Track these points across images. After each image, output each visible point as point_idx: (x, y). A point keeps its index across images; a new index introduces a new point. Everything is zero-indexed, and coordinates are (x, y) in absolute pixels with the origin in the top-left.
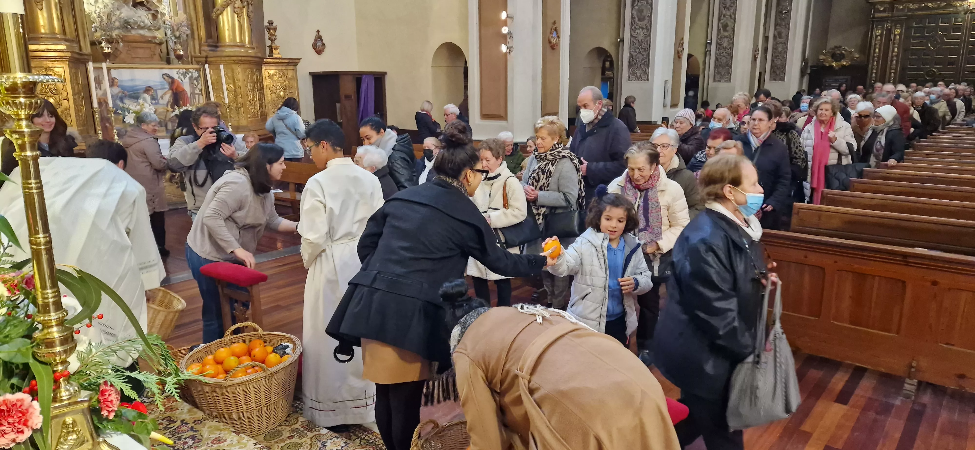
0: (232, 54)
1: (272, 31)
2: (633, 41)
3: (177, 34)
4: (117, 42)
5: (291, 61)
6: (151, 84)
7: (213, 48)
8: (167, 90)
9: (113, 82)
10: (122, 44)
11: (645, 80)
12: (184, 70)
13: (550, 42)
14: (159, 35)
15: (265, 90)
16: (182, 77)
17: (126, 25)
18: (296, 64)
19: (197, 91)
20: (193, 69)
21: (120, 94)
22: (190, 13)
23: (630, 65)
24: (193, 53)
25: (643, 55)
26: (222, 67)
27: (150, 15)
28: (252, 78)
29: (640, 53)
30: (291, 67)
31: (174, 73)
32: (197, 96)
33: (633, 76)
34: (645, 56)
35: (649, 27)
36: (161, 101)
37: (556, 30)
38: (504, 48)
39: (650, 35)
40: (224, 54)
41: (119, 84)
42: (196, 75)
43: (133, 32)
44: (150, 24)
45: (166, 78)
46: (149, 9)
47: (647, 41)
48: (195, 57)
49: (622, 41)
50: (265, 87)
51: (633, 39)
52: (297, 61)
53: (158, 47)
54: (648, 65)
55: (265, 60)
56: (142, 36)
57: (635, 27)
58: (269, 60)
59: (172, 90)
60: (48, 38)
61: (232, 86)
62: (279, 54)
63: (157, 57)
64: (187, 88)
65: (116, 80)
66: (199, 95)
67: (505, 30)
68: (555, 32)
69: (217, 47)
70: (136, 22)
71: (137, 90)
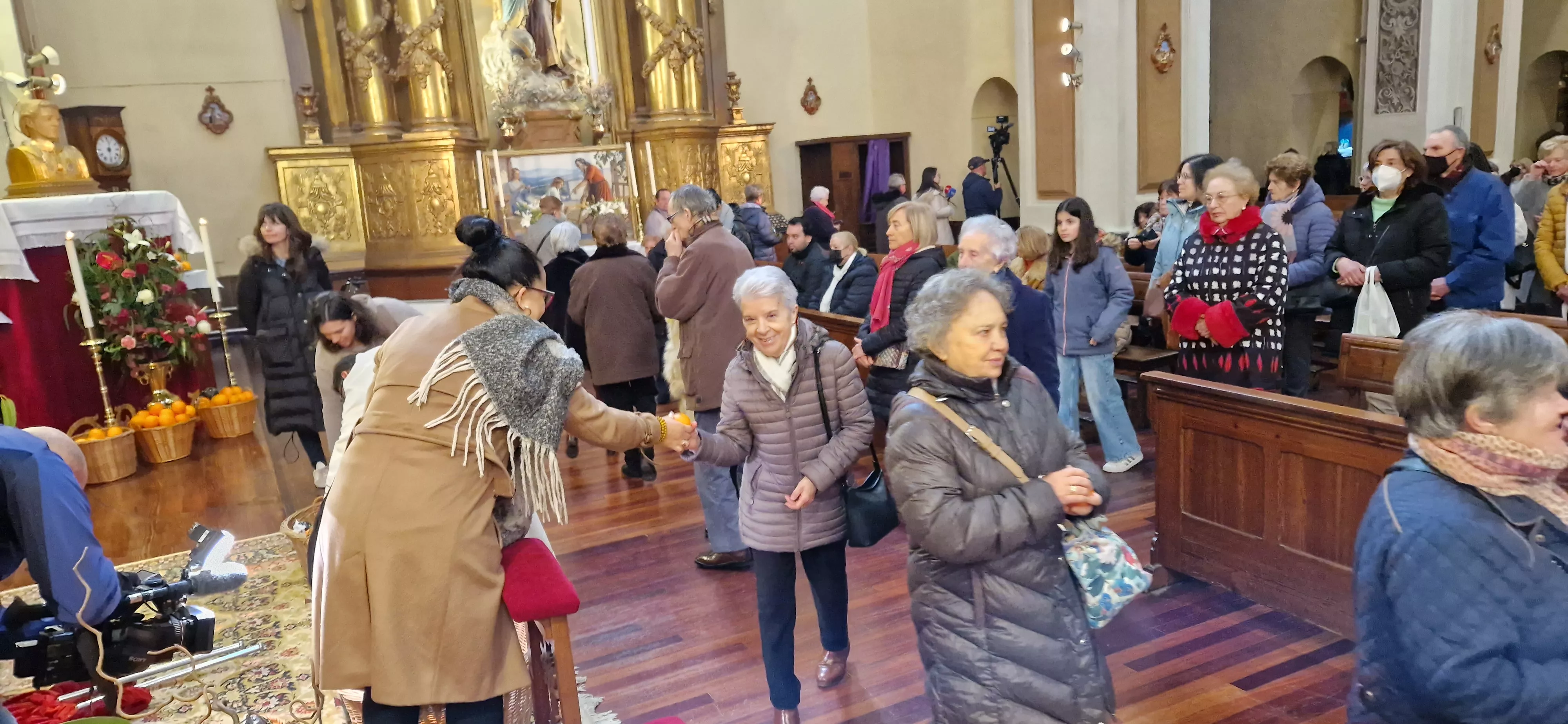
0: (664, 126)
1: (734, 87)
2: (1385, 41)
3: (595, 104)
4: (520, 122)
5: (759, 128)
6: (561, 174)
7: (643, 120)
8: (580, 181)
9: (512, 175)
10: (525, 124)
11: (1409, 111)
12: (605, 153)
13: (1155, 61)
14: (574, 107)
15: (721, 173)
16: (601, 162)
17: (532, 98)
18: (766, 132)
19: (621, 180)
20: (617, 150)
21: (522, 190)
22: (614, 74)
23: (1379, 84)
24: (618, 129)
25: (1404, 64)
26: (648, 144)
27: (563, 82)
28: (693, 157)
29: (1398, 60)
30: (761, 137)
31: (591, 158)
32: (621, 187)
33: (1385, 104)
34: (1408, 66)
35: (1416, 11)
36: (573, 196)
37: (1167, 39)
38: (1065, 79)
39: (1417, 26)
40: (657, 126)
41: (521, 175)
42: (619, 158)
43: (542, 107)
44: (563, 94)
45: (581, 164)
46: (564, 74)
47: (1412, 37)
48: (621, 133)
49: (1363, 41)
50: (721, 169)
51: (1384, 37)
52: (768, 127)
53: (573, 124)
54: (1415, 83)
55: (720, 130)
56: (553, 111)
57: (1388, 14)
58: (730, 130)
59: (588, 180)
60: (432, 123)
61: (664, 170)
62: (742, 119)
63: (572, 137)
64: (608, 176)
65: (517, 172)
66: (624, 185)
67: (1066, 49)
68: (1165, 44)
69: (649, 117)
70: (544, 94)
71: (543, 183)
